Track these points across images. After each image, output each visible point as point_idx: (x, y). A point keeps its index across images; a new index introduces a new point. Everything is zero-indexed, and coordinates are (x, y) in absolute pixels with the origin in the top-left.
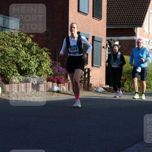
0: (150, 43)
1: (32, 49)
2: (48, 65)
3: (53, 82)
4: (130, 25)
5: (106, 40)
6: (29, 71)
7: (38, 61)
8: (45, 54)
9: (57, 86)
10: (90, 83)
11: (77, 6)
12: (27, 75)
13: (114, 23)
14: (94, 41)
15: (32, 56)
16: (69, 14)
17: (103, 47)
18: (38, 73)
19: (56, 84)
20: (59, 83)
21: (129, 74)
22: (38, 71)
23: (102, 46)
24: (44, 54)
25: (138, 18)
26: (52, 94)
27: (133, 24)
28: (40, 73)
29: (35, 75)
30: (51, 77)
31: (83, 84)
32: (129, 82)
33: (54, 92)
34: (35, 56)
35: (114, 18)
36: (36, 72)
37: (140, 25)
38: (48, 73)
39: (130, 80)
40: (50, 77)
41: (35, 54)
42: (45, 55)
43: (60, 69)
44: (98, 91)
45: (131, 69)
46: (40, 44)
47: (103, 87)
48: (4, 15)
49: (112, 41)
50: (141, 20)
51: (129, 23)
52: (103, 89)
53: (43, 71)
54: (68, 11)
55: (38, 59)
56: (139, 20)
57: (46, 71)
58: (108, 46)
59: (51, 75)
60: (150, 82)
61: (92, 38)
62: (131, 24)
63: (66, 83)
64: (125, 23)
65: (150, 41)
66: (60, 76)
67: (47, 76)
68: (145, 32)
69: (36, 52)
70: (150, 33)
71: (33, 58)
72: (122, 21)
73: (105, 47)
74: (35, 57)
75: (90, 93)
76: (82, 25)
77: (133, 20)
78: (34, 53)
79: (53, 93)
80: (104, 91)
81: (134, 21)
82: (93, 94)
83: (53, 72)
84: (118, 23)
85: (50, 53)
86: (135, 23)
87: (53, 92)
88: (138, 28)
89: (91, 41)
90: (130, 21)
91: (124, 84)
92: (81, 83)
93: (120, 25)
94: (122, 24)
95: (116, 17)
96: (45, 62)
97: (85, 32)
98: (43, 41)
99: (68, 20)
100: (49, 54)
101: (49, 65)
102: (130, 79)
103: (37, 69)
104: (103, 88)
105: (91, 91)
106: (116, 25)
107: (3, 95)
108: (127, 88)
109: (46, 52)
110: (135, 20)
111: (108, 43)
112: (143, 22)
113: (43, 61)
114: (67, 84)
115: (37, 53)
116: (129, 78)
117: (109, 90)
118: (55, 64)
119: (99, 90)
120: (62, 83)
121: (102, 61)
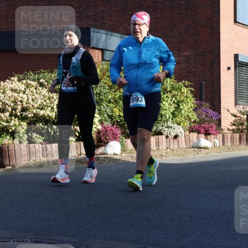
1: (165, 83)
2: (190, 107)
3: (199, 133)
6: (162, 117)
7: (174, 102)
8: (185, 90)
9: (205, 138)
11: (233, 15)
12: (158, 123)
15: (165, 94)
16: (221, 27)
18: (174, 120)
19: (203, 135)
20: (207, 134)
22: (176, 117)
24: (183, 91)
26: (197, 152)
28: (178, 119)
29: (170, 124)
30: (195, 126)
31: (245, 134)
33: (201, 148)
34: (169, 94)
36: (172, 119)
38: (190, 119)
40: (193, 125)
41: (170, 92)
42: (185, 92)
43: (209, 112)
46: (177, 75)
48: (122, 34)
53: (183, 116)
54: (219, 23)
55: (174, 99)
57: (188, 116)
59: (194, 122)
63: (218, 135)
66: (209, 122)
67: (190, 124)
69: (171, 88)
71: (167, 97)
74: (169, 96)
76: (242, 43)
78: (168, 89)
79: (199, 150)
83: (198, 118)
85: (193, 89)
87: (199, 148)
92: (242, 134)
96: (185, 103)
98: (182, 70)
99: (220, 37)
100: (191, 90)
101: (192, 107)
103: (173, 114)
107: (123, 154)
109: (186, 87)
113: (182, 101)
114: (221, 135)
115: (173, 90)
118: (201, 105)
120: (212, 134)
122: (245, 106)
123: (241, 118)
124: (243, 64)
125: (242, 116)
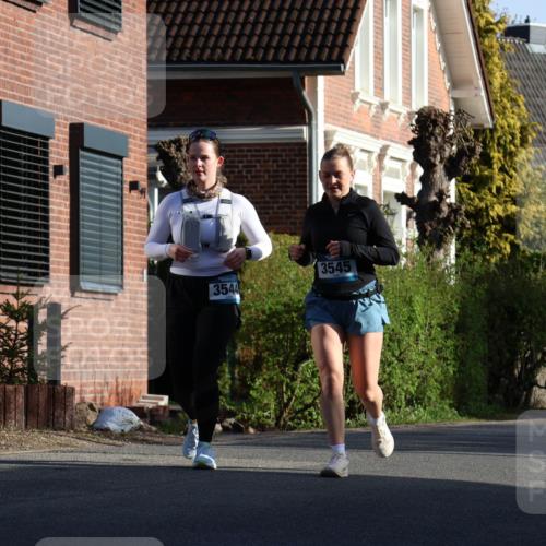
0: (387, 162)
4: (275, 60)
5: (149, 146)
10: (63, 383)
13: (187, 52)
14: (81, 152)
17: (134, 186)
21: (275, 330)
23: (128, 179)
25: (319, 23)
27: (292, 57)
31: (22, 390)
32: (275, 374)
35: (191, 26)
37: (329, 60)
39: (283, 365)
44: (107, 430)
45: (285, 305)
47: (135, 404)
49: (178, 149)
50: (336, 36)
51: (272, 52)
52: (136, 418)
56: (327, 32)
58: (161, 177)
60: (390, 374)
61: (67, 137)
62: (281, 57)
64: (251, 52)
65: (384, 149)
68: (357, 102)
70: (383, 106)
72: (234, 39)
73: (144, 184)
75: (64, 438)
76: (14, 62)
77: (293, 36)
80: (140, 428)
81: (298, 39)
82: (80, 442)
84: (213, 49)
86: (305, 52)
88: (321, 79)
89: (67, 152)
90: (274, 43)
91: (250, 387)
92: (10, 387)
93: (221, 61)
94: (233, 60)
95: (199, 20)
97: (30, 101)
102: (281, 359)
104: (134, 409)
105: (71, 428)
106: (200, 60)
108: (265, 407)
110: (303, 36)
111: (160, 164)
112: (345, 46)
116: (274, 352)
117: (169, 421)
119: (112, 425)
121: (126, 261)
122: (24, 290)
123: (9, 329)
124: (18, 139)
125: (12, 323)
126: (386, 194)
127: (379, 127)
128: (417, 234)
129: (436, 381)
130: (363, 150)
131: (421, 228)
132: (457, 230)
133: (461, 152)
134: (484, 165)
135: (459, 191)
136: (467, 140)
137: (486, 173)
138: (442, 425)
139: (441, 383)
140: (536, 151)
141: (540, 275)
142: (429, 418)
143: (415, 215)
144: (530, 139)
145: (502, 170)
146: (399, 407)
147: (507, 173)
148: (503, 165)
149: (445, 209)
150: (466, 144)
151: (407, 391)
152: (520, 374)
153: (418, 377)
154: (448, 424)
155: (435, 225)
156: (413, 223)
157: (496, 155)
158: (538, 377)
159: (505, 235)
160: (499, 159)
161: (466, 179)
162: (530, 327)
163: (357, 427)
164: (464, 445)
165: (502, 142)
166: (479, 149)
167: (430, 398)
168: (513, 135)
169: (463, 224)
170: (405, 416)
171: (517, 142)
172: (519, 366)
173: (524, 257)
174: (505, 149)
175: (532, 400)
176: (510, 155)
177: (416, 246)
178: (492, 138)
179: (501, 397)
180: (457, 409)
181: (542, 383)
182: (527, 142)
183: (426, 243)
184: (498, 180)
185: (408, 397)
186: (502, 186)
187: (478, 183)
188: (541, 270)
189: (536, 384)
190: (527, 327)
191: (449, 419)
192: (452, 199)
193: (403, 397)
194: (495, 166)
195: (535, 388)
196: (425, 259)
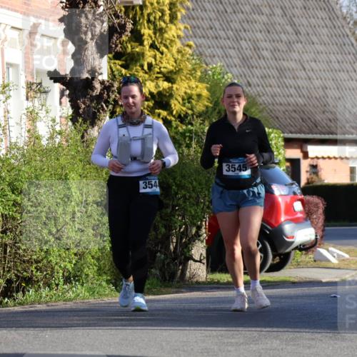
126: (38, 72)
127: (29, 5)
128: (70, 112)
129: (93, 257)
130: (13, 28)
131: (75, 106)
132: (110, 107)
133: (112, 30)
134: (135, 42)
135: (111, 68)
136: (117, 17)
137: (137, 50)
138: (99, 301)
139: (98, 259)
140: (185, 28)
141: (192, 150)
142: (87, 294)
143: (67, 92)
144: (179, 15)
145: (153, 46)
146: (57, 285)
147: (158, 50)
148: (154, 42)
149: (98, 86)
150: (116, 21)
151: (64, 269)
152: (175, 248)
153: (75, 254)
154: (106, 299)
155: (88, 103)
156: (66, 100)
157: (146, 31)
158: (193, 252)
159: (157, 111)
160: (149, 35)
161: (118, 56)
162: (185, 202)
163: (15, 306)
164: (122, 320)
165: (152, 18)
166: (129, 26)
167: (87, 275)
168: (163, 12)
169: (116, 102)
170: (63, 293)
171: (167, 18)
172: (175, 241)
173: (176, 133)
174: (155, 26)
175: (188, 274)
176: (160, 31)
177: (70, 123)
178: (142, 14)
179: (158, 272)
180: (115, 285)
181: (197, 257)
182: (176, 18)
183: (80, 120)
184: (149, 56)
185: (66, 274)
186: (154, 63)
187: (129, 60)
188: (194, 145)
189: (191, 258)
190: (181, 202)
191: (107, 295)
192: (105, 76)
193: (61, 275)
194: (146, 43)
195: (191, 262)
196: (79, 137)
